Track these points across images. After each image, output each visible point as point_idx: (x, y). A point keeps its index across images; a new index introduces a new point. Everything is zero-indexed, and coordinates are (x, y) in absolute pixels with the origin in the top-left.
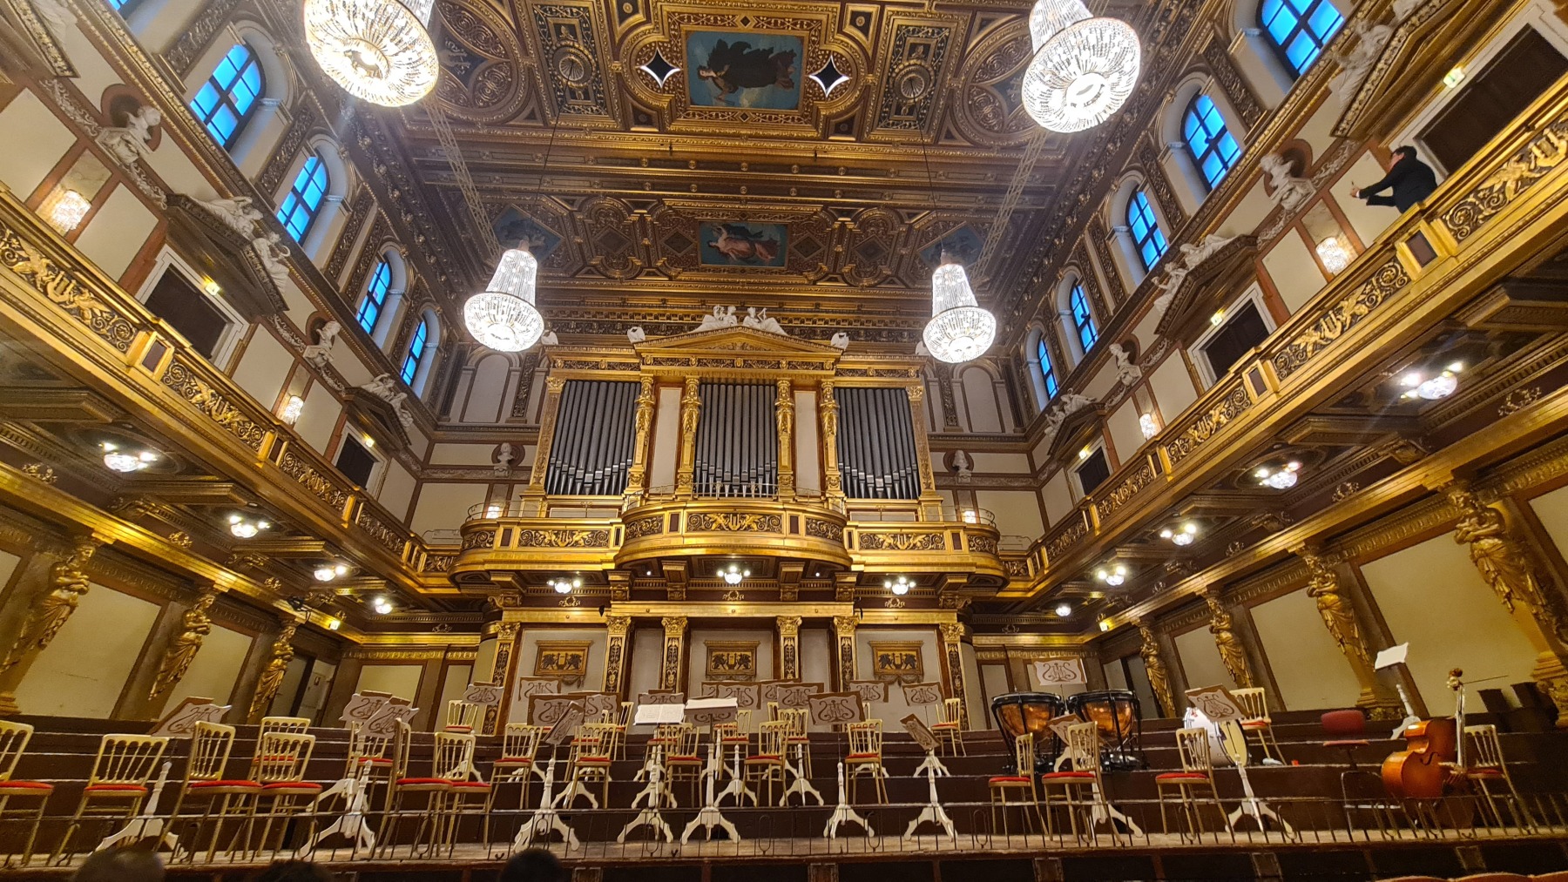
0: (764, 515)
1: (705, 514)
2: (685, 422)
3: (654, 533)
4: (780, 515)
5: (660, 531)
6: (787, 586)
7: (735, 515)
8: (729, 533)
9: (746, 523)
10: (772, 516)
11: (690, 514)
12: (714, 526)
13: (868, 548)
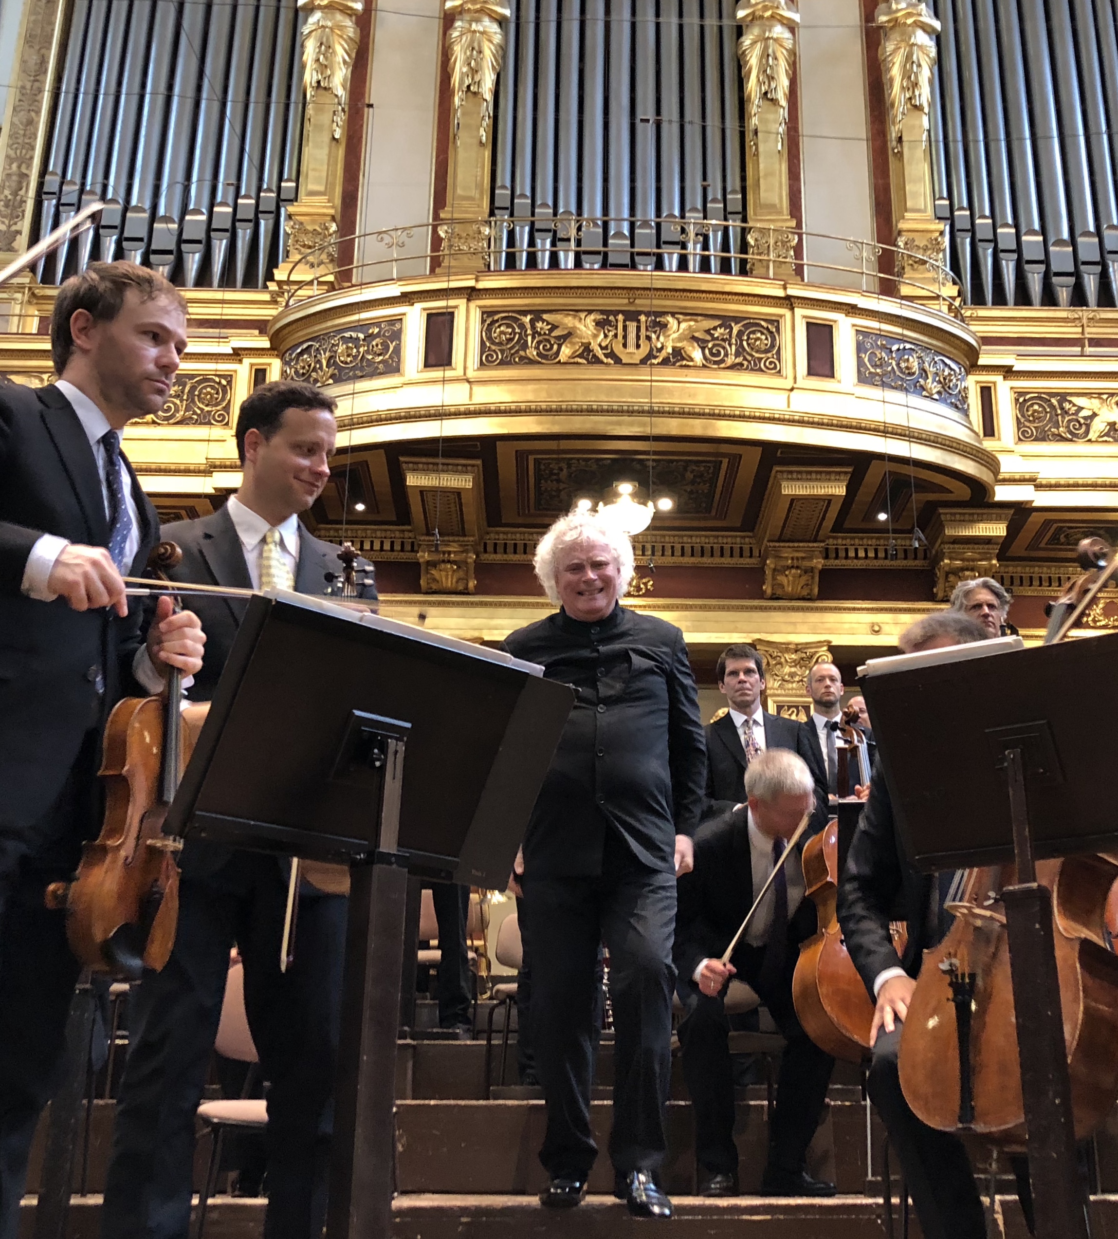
0: (726, 320)
1: (537, 314)
2: (459, 69)
3: (374, 374)
4: (776, 322)
5: (393, 367)
6: (788, 552)
7: (632, 316)
8: (616, 373)
9: (668, 342)
10: (751, 324)
11: (487, 314)
12: (566, 352)
13: (1042, 438)
